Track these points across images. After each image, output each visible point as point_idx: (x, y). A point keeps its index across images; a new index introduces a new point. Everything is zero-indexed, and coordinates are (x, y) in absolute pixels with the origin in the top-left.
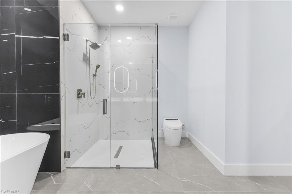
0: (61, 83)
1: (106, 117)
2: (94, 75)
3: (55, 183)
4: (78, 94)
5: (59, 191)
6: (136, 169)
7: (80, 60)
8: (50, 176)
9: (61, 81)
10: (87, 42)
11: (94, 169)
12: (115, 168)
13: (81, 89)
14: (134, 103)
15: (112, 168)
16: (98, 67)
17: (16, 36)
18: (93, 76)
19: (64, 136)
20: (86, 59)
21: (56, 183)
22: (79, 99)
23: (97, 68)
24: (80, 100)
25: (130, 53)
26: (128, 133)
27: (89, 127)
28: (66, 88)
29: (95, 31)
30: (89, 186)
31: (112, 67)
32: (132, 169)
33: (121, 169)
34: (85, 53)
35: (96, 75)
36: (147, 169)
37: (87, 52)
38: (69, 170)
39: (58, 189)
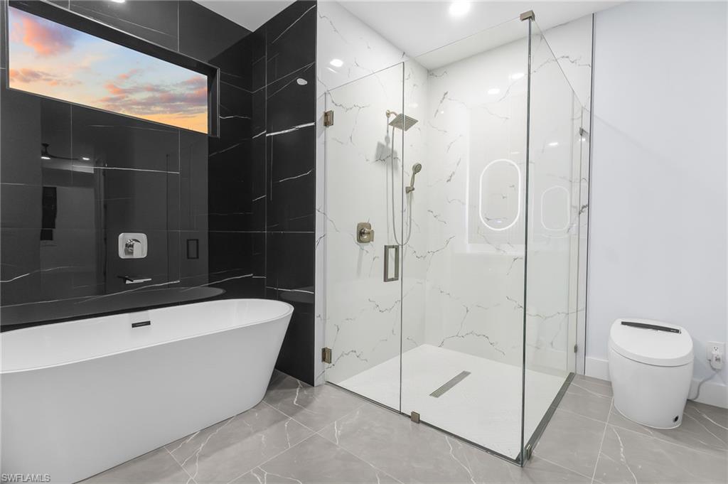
0: (317, 211)
1: (441, 292)
2: (410, 190)
3: (295, 403)
4: (361, 233)
5: (291, 418)
6: (457, 441)
7: (367, 160)
8: (296, 386)
9: (317, 207)
10: (388, 117)
11: (368, 403)
12: (410, 417)
13: (370, 222)
14: (515, 259)
15: (403, 414)
16: (417, 169)
17: (267, 135)
18: (407, 192)
19: (322, 316)
20: (386, 156)
21: (297, 402)
22: (361, 244)
23: (414, 174)
24: (367, 247)
25: (507, 118)
26: (497, 343)
27: (391, 309)
28: (328, 221)
29: (414, 85)
30: (338, 432)
31: (458, 164)
32: (446, 437)
33: (421, 425)
34: (383, 142)
35: (413, 189)
36: (488, 455)
37: (387, 138)
38: (329, 388)
39: (292, 415)
